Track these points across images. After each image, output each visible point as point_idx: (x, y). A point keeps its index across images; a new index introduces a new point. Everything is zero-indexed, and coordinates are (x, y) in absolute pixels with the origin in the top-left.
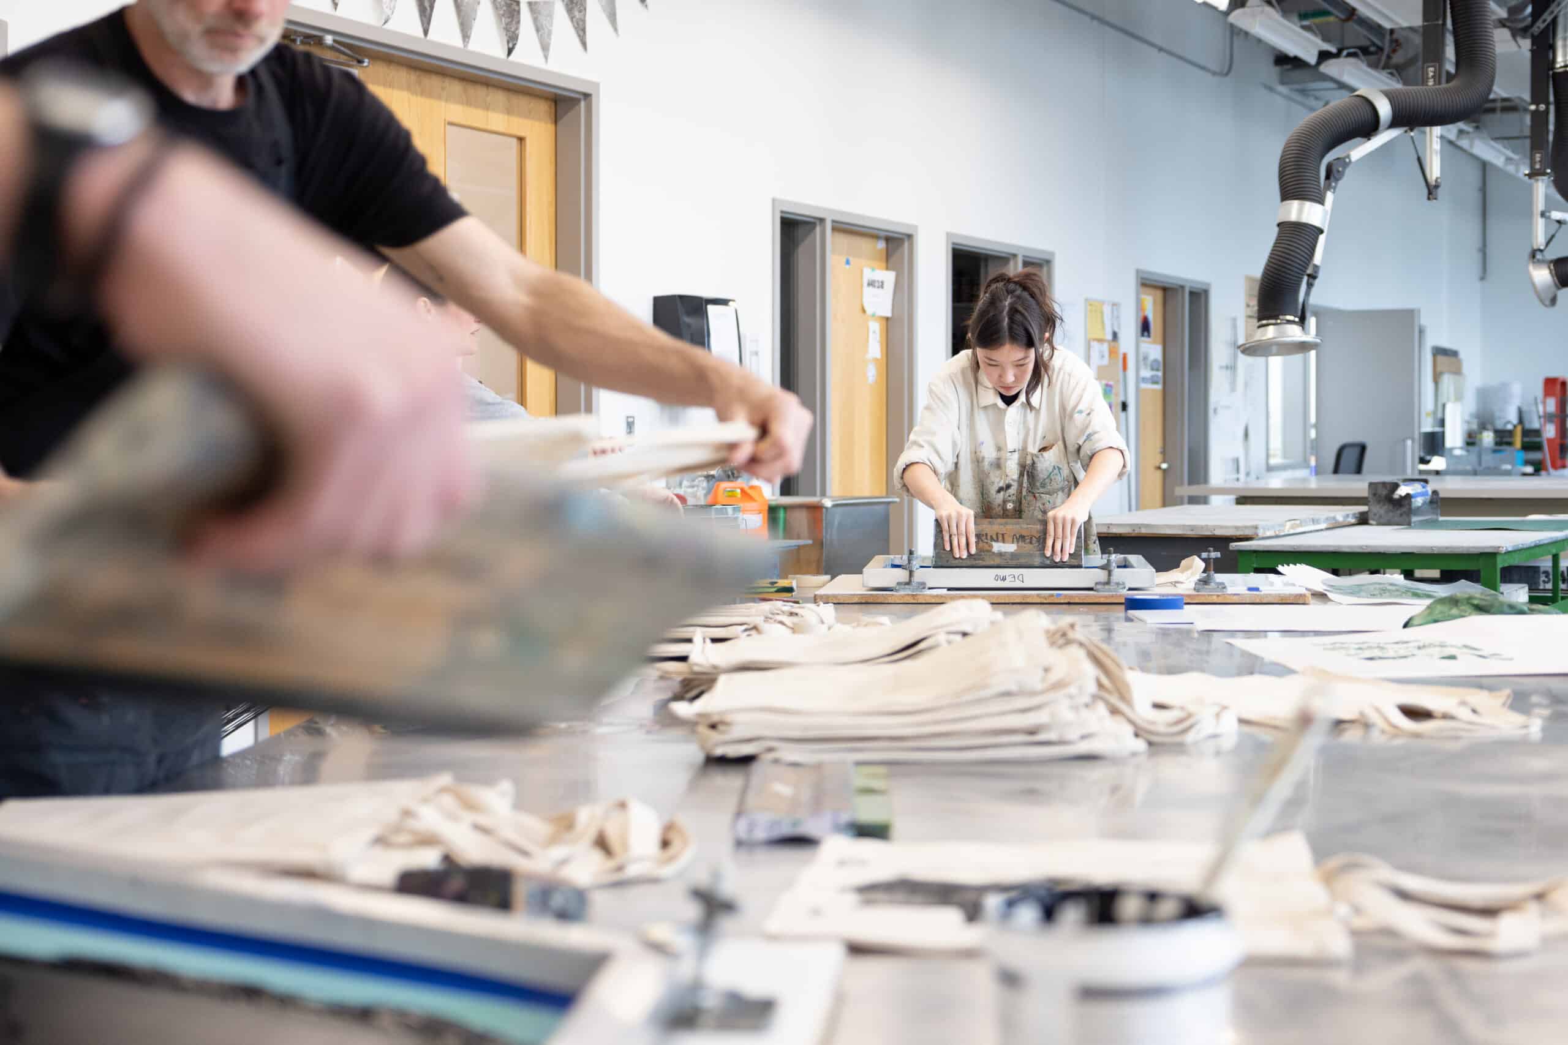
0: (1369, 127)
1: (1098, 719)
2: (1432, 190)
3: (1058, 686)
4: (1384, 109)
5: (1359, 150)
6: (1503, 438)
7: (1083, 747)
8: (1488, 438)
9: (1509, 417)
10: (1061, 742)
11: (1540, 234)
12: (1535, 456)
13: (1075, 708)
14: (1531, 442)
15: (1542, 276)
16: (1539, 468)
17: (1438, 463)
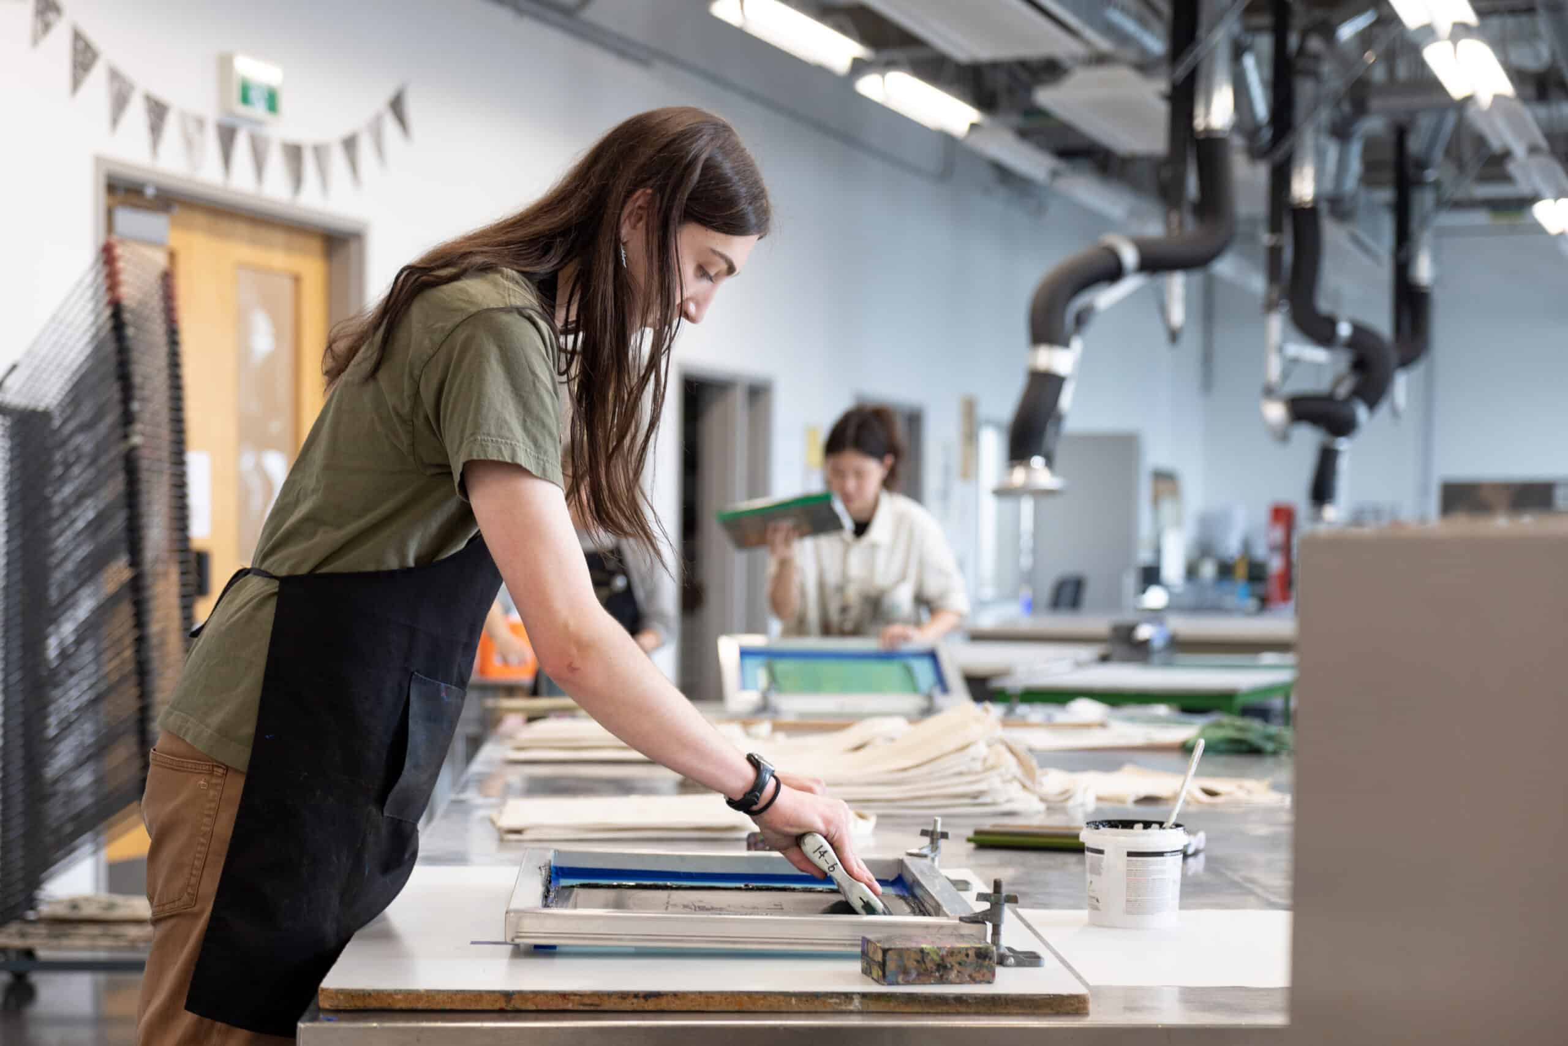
0: (1113, 273)
1: (1015, 790)
2: (1174, 336)
3: (993, 768)
4: (1129, 256)
5: (1106, 298)
6: (1225, 570)
7: (1007, 807)
8: (1208, 570)
9: (1232, 546)
10: (993, 804)
11: (1274, 369)
12: (1260, 589)
13: (1005, 782)
14: (1256, 573)
15: (1276, 412)
16: (1264, 603)
17: (1156, 597)
